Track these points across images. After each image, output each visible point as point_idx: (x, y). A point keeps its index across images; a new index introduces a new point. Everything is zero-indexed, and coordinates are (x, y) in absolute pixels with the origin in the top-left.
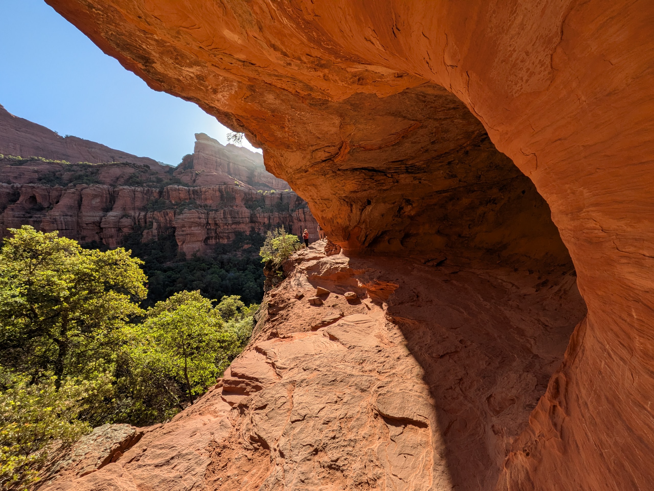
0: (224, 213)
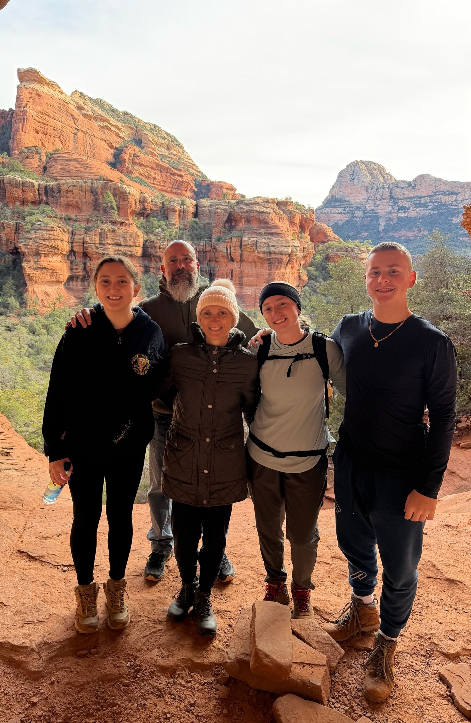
0: (101, 235)
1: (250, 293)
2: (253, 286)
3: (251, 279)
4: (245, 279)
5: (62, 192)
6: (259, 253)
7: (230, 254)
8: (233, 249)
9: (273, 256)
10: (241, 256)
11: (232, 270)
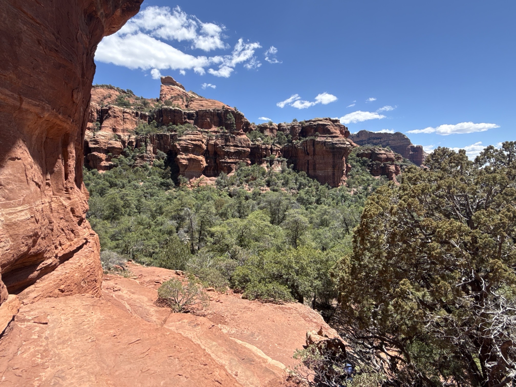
0: (226, 140)
1: (321, 174)
2: (322, 170)
3: (322, 165)
4: (317, 165)
5: (199, 116)
6: (327, 148)
7: (307, 151)
8: (308, 147)
9: (335, 150)
10: (314, 151)
11: (308, 161)
